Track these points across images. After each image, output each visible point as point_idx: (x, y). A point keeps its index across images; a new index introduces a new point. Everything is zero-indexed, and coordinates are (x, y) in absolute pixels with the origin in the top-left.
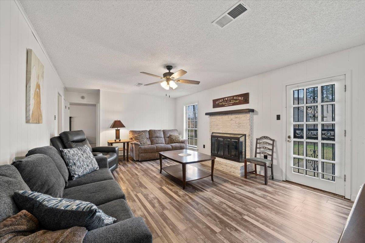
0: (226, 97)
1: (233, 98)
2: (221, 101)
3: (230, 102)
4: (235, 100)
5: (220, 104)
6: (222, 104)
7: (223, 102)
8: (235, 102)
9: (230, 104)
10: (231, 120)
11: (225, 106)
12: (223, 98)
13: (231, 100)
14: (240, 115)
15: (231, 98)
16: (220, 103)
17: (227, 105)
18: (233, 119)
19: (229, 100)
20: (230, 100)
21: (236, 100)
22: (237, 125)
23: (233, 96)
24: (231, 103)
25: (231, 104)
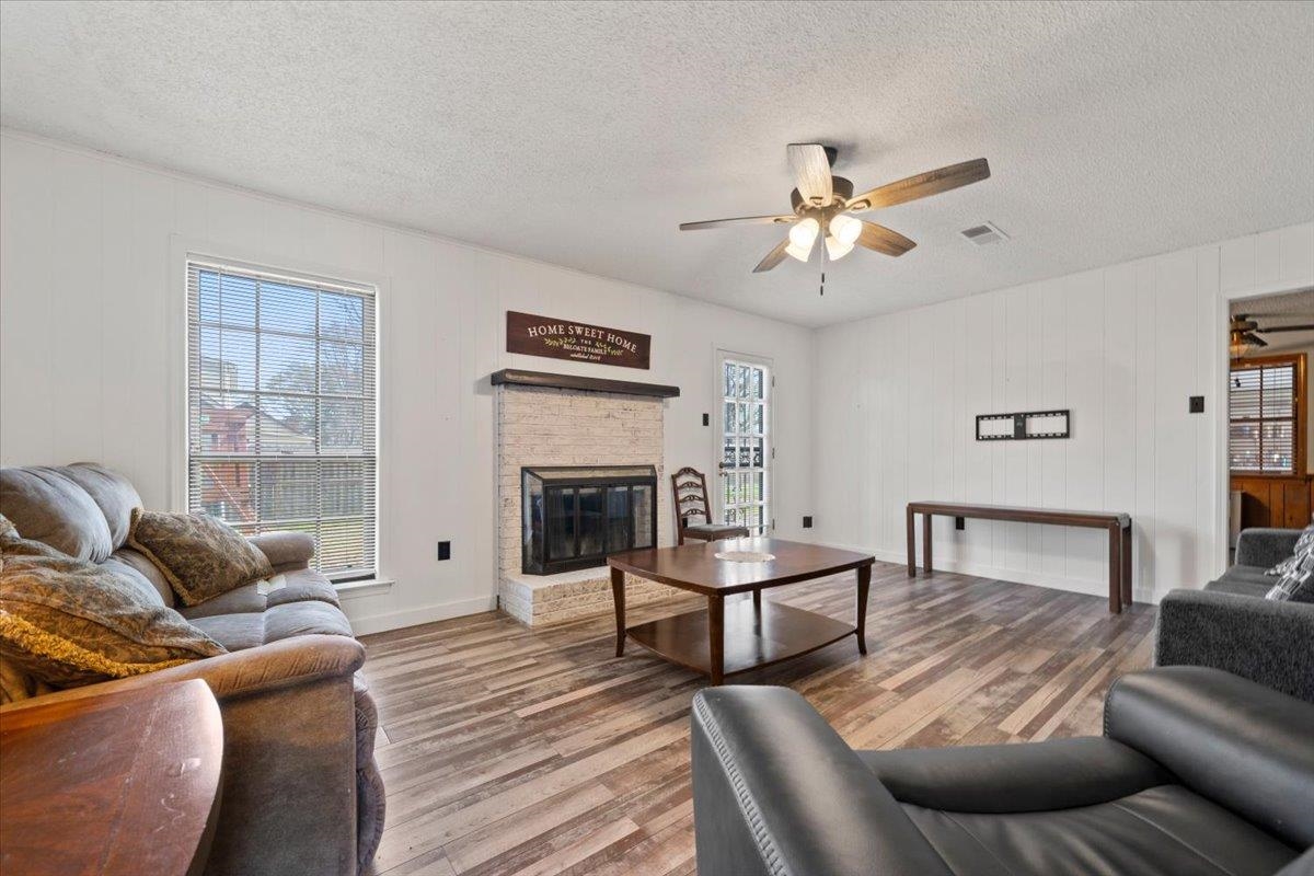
0: (579, 325)
1: (605, 337)
2: (553, 330)
3: (593, 346)
4: (609, 344)
5: (549, 342)
6: (555, 343)
7: (562, 337)
8: (609, 354)
9: (594, 354)
10: (609, 416)
11: (573, 359)
12: (566, 324)
13: (597, 339)
14: (635, 402)
15: (597, 334)
16: (547, 336)
17: (579, 356)
18: (616, 414)
19: (586, 338)
20: (594, 341)
21: (614, 346)
22: (629, 434)
23: (607, 331)
24: (596, 351)
25: (597, 355)
